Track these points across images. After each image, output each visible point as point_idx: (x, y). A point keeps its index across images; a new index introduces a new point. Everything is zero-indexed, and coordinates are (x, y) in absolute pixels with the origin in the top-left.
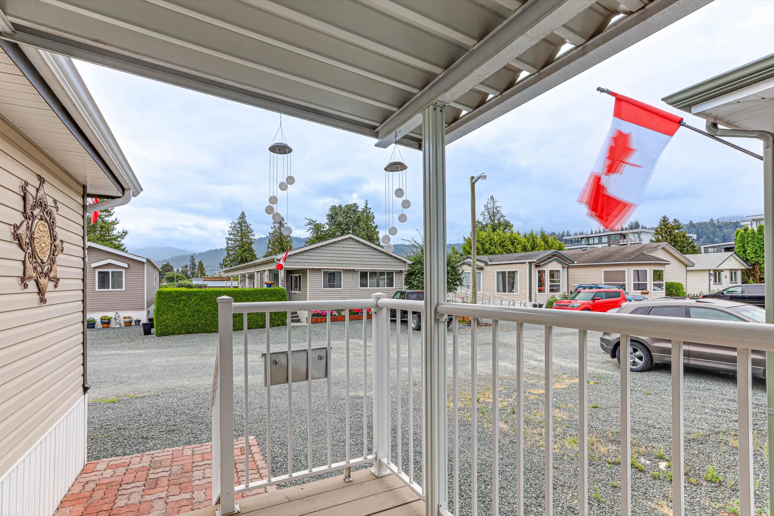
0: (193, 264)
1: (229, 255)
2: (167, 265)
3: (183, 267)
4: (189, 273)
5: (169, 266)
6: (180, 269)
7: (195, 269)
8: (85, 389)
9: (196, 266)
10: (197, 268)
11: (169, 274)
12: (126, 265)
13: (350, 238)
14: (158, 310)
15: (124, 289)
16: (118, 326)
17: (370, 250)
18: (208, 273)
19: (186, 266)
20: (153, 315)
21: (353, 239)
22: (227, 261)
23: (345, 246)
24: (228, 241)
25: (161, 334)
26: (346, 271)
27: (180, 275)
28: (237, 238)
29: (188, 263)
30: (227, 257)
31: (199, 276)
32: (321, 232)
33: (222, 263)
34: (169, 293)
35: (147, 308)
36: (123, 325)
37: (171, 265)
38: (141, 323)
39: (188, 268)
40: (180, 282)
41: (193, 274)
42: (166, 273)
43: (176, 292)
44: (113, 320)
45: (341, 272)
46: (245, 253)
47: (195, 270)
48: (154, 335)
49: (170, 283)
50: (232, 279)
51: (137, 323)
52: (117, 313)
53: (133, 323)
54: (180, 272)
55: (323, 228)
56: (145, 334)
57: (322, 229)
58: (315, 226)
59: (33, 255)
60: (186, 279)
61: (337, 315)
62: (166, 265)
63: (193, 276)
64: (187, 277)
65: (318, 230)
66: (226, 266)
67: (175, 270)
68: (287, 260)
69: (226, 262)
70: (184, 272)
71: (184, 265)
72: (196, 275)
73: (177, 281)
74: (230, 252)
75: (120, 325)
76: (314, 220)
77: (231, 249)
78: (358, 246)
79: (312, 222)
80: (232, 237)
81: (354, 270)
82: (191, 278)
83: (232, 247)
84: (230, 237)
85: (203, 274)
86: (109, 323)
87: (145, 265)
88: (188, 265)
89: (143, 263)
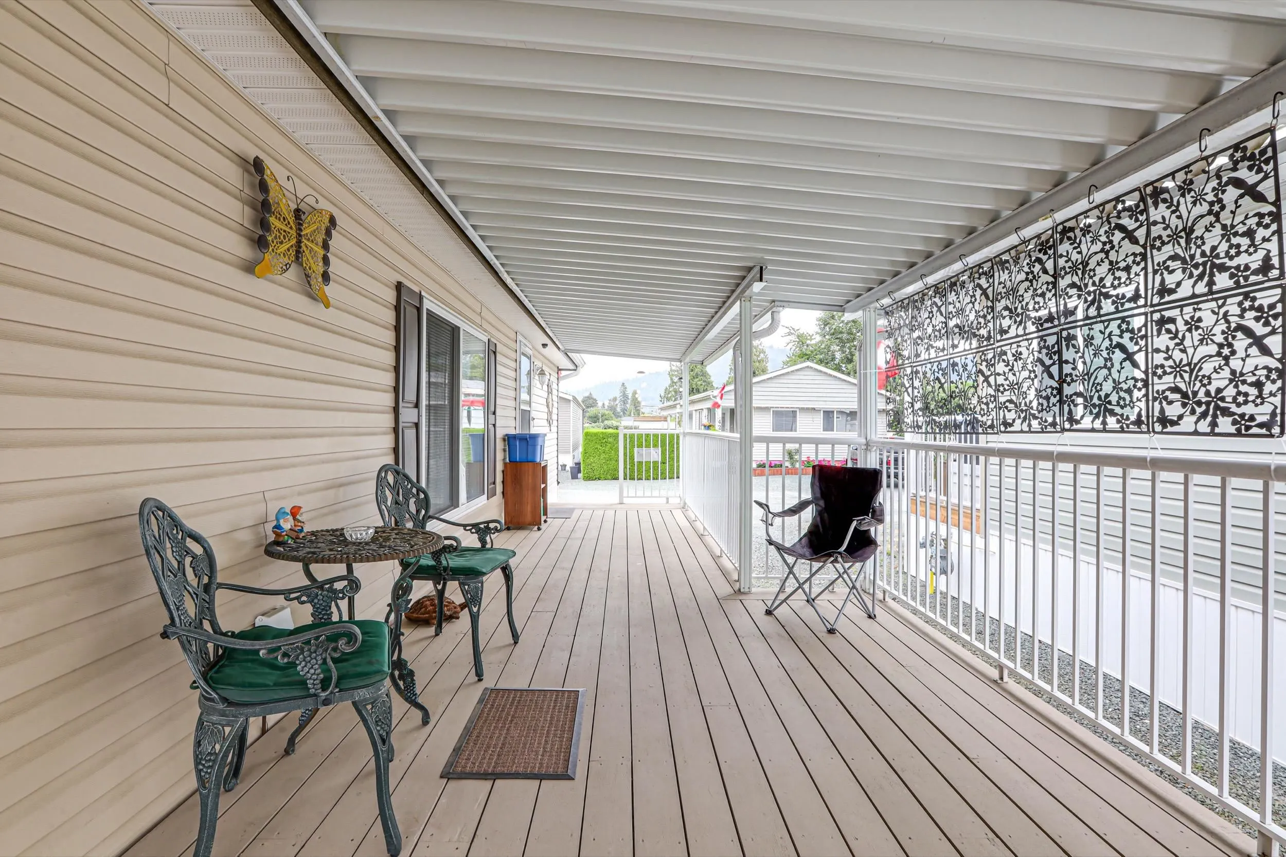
0: (625, 395)
1: (673, 382)
2: (590, 397)
3: (610, 400)
4: (618, 409)
5: (592, 398)
6: (607, 404)
7: (627, 403)
9: (628, 399)
10: (629, 401)
11: (592, 411)
13: (808, 367)
14: (585, 452)
17: (837, 382)
18: (645, 410)
19: (615, 399)
20: (579, 457)
21: (811, 368)
22: (670, 392)
23: (802, 377)
24: (673, 362)
25: (588, 478)
26: (802, 409)
27: (607, 412)
29: (618, 394)
30: (671, 386)
31: (632, 413)
32: (807, 346)
33: (663, 395)
34: (596, 434)
35: (573, 451)
37: (595, 397)
38: (568, 468)
39: (617, 402)
40: (606, 422)
41: (624, 410)
42: (589, 410)
43: (602, 433)
45: (796, 411)
46: (696, 380)
47: (627, 405)
48: (582, 480)
49: (593, 425)
50: (669, 419)
54: (606, 408)
55: (811, 340)
56: (572, 478)
57: (808, 342)
58: (798, 336)
59: (549, 410)
60: (614, 417)
61: (790, 467)
62: (588, 397)
63: (624, 413)
64: (615, 415)
65: (803, 343)
66: (668, 399)
67: (600, 404)
68: (724, 397)
69: (667, 395)
70: (612, 408)
71: (611, 397)
72: (628, 413)
73: (603, 422)
74: (674, 378)
76: (796, 329)
77: (677, 373)
78: (820, 378)
79: (792, 331)
81: (814, 409)
82: (621, 417)
85: (638, 412)
87: (572, 402)
88: (618, 396)
89: (569, 401)
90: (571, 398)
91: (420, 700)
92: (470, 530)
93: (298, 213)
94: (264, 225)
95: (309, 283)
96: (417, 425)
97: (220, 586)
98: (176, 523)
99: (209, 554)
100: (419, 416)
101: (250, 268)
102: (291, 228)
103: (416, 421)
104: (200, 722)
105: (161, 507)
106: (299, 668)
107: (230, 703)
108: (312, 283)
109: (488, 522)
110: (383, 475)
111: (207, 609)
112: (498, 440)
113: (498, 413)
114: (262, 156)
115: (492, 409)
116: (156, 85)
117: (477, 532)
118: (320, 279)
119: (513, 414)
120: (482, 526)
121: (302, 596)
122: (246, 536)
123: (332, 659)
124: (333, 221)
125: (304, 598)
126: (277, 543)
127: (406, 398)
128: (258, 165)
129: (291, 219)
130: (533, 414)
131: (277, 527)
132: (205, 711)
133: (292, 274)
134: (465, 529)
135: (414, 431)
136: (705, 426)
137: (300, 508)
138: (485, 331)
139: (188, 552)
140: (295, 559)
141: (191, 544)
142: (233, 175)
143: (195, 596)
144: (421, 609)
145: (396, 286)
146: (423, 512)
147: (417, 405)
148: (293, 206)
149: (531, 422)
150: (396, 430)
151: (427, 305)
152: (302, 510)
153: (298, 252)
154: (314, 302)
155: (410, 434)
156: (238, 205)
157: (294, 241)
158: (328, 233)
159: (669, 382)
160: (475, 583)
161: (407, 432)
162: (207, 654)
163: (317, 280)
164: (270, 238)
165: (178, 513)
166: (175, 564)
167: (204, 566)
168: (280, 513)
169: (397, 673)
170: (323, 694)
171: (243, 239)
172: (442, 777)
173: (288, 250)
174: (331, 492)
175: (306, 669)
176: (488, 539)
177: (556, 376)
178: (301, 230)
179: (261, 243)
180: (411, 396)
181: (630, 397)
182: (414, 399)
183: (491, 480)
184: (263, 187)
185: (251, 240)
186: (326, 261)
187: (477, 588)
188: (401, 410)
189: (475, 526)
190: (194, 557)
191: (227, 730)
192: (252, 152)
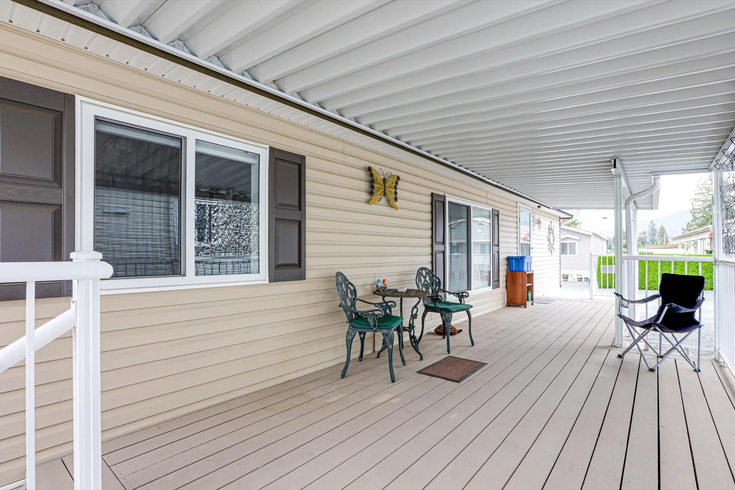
0: (653, 230)
1: (695, 218)
3: (640, 234)
4: (647, 240)
7: (655, 235)
8: (561, 286)
9: (656, 232)
10: (657, 234)
12: (578, 238)
15: (577, 255)
16: (573, 281)
19: (644, 233)
22: (692, 226)
24: (694, 203)
28: (706, 197)
30: (692, 221)
33: (685, 228)
36: (576, 280)
39: (646, 235)
41: (653, 241)
44: (569, 277)
47: (656, 237)
50: (680, 246)
51: (586, 280)
52: (572, 272)
53: (583, 280)
59: (550, 243)
63: (653, 243)
69: (690, 227)
70: (642, 240)
71: (641, 232)
72: (656, 243)
74: (696, 214)
75: (574, 280)
77: (698, 211)
80: (699, 197)
83: (699, 209)
84: (696, 197)
86: (567, 278)
87: (592, 237)
88: (647, 231)
89: (590, 236)
90: (591, 234)
91: (420, 351)
92: (456, 296)
93: (384, 180)
94: (372, 187)
95: (389, 202)
96: (444, 252)
97: (357, 299)
98: (346, 279)
99: (355, 291)
100: (445, 248)
101: (368, 202)
102: (382, 185)
103: (443, 250)
104: (348, 331)
105: (342, 274)
106: (368, 320)
107: (354, 327)
108: (390, 202)
109: (463, 293)
110: (421, 271)
111: (353, 305)
112: (501, 261)
113: (500, 245)
114: (371, 165)
115: (496, 243)
116: (340, 157)
117: (458, 297)
118: (394, 200)
119: (515, 246)
120: (460, 294)
121: (379, 306)
122: (368, 287)
123: (376, 319)
124: (398, 178)
125: (380, 307)
126: (377, 291)
127: (437, 240)
128: (370, 169)
129: (382, 183)
130: (532, 246)
131: (377, 285)
132: (349, 328)
133: (383, 200)
134: (454, 295)
135: (442, 254)
136: (707, 252)
137: (385, 280)
138: (490, 205)
139: (349, 288)
140: (381, 295)
141: (350, 285)
142: (363, 174)
143: (350, 300)
144: (440, 328)
145: (431, 195)
146: (438, 287)
147: (444, 243)
148: (382, 177)
149: (531, 250)
150: (432, 254)
151: (448, 199)
152: (386, 281)
153: (384, 193)
154: (393, 208)
155: (440, 256)
156: (365, 183)
157: (383, 190)
158: (397, 183)
159: (692, 218)
160: (448, 314)
161: (438, 255)
162: (352, 317)
163: (392, 201)
164: (374, 191)
165: (348, 278)
166: (345, 290)
167: (353, 293)
168: (379, 281)
169: (413, 340)
170: (375, 329)
171: (366, 193)
172: (417, 372)
173: (381, 193)
174: (401, 277)
175: (370, 320)
176: (463, 300)
177: (559, 222)
178: (385, 185)
179: (371, 193)
180: (440, 239)
181: (658, 231)
182: (442, 241)
183: (496, 279)
184: (372, 175)
185: (368, 192)
186: (396, 193)
187: (449, 317)
188: (434, 245)
189: (458, 294)
190: (351, 290)
191: (353, 334)
192: (369, 164)
